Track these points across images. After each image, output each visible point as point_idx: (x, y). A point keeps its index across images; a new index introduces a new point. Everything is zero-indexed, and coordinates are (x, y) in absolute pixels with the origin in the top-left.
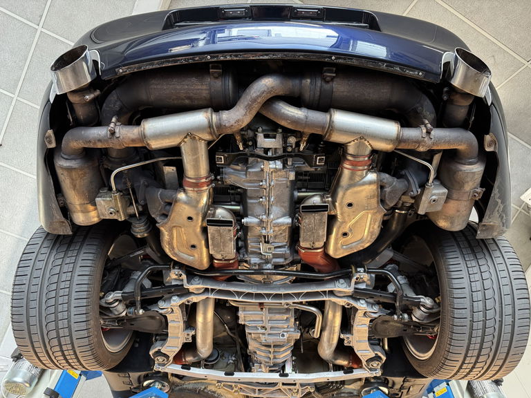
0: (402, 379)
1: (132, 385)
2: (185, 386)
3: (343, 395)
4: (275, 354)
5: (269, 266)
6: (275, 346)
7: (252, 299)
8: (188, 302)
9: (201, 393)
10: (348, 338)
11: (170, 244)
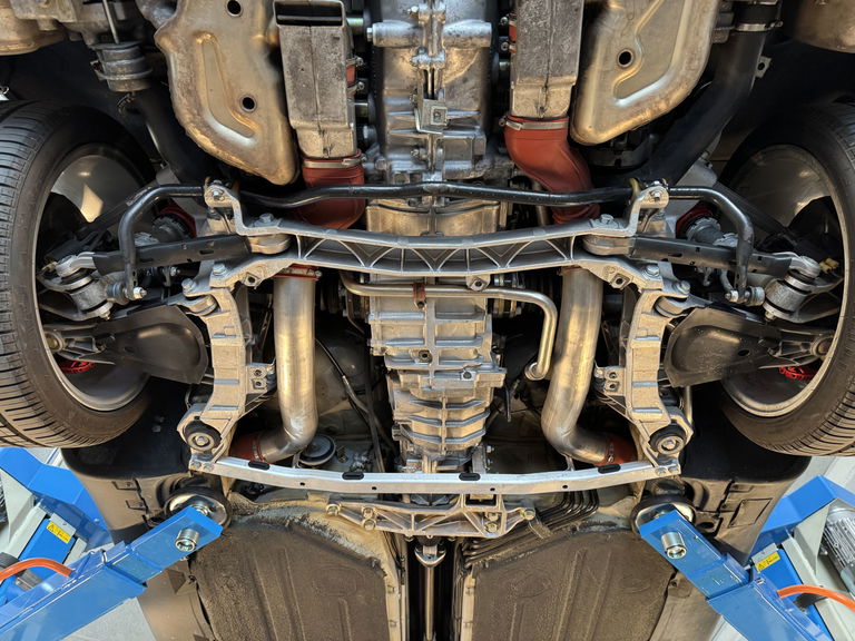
0: (724, 485)
1: (147, 510)
2: (260, 514)
3: (594, 528)
4: (451, 425)
5: (436, 177)
6: (449, 405)
7: (398, 269)
8: (251, 280)
9: (296, 528)
10: (613, 375)
11: (191, 92)
